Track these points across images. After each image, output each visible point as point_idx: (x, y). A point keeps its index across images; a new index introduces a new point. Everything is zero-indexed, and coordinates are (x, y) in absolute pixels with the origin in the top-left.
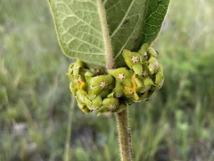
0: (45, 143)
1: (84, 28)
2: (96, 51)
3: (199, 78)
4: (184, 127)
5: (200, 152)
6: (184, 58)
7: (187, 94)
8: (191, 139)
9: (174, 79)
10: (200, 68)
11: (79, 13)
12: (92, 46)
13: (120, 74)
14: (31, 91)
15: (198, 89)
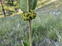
0: (10, 42)
1: (25, 5)
3: (39, 29)
4: (37, 37)
5: (40, 42)
6: (36, 26)
7: (37, 32)
8: (39, 40)
9: (35, 29)
10: (39, 27)
11: (24, 3)
12: (26, 8)
13: (30, 13)
14: (8, 33)
15: (39, 31)
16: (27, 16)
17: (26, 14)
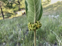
1: (32, 17)
2: (33, 21)
3: (38, 32)
4: (37, 41)
8: (39, 43)
11: (31, 15)
12: (32, 20)
13: (36, 24)
15: (39, 34)
16: (34, 27)
17: (33, 25)
